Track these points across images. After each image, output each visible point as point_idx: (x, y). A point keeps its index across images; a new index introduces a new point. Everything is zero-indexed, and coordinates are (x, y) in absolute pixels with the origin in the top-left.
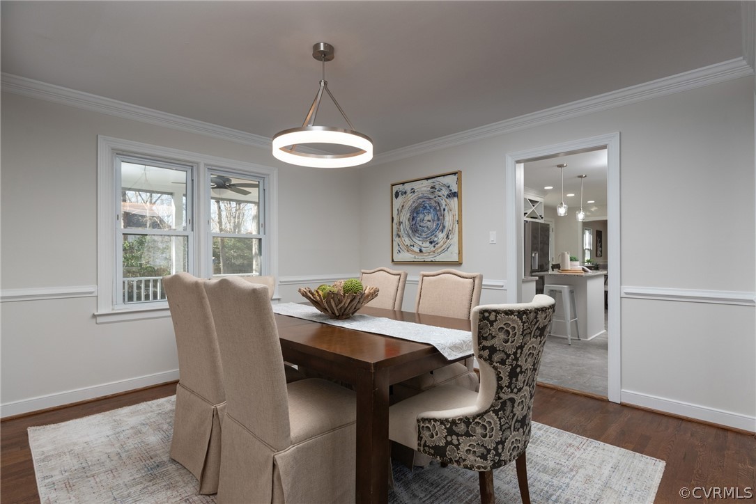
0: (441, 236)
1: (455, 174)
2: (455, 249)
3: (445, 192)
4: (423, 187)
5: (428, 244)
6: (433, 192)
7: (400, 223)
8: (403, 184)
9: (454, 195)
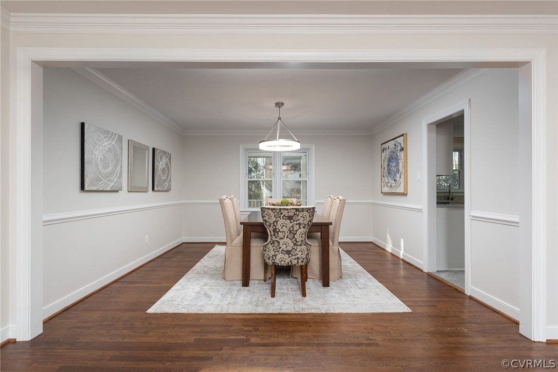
0: (398, 176)
1: (402, 135)
2: (402, 184)
3: (399, 148)
4: (391, 144)
5: (393, 182)
6: (395, 148)
7: (384, 168)
8: (385, 143)
9: (402, 149)
